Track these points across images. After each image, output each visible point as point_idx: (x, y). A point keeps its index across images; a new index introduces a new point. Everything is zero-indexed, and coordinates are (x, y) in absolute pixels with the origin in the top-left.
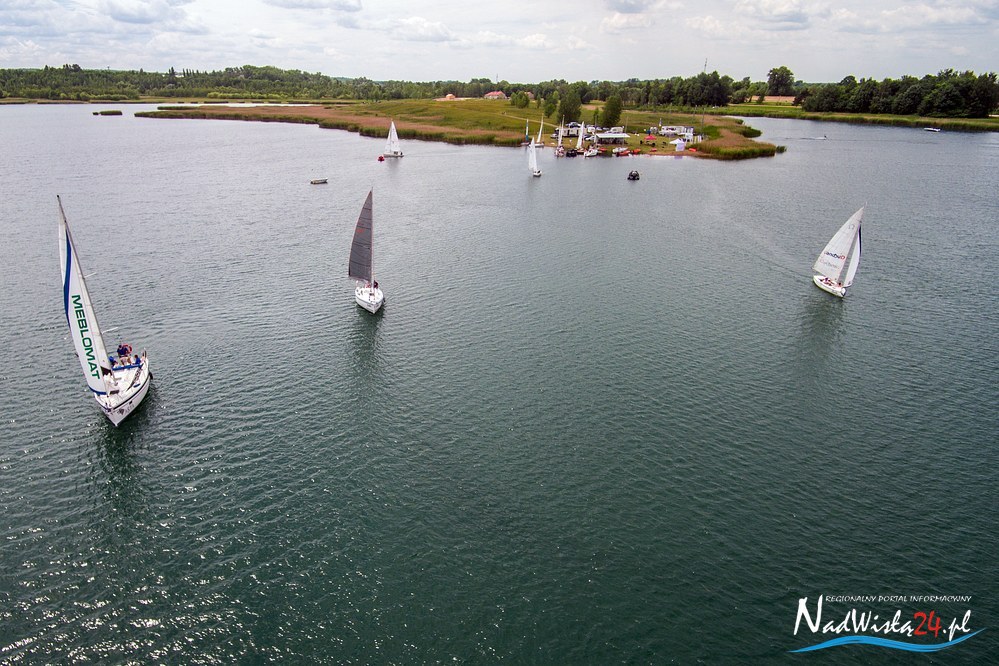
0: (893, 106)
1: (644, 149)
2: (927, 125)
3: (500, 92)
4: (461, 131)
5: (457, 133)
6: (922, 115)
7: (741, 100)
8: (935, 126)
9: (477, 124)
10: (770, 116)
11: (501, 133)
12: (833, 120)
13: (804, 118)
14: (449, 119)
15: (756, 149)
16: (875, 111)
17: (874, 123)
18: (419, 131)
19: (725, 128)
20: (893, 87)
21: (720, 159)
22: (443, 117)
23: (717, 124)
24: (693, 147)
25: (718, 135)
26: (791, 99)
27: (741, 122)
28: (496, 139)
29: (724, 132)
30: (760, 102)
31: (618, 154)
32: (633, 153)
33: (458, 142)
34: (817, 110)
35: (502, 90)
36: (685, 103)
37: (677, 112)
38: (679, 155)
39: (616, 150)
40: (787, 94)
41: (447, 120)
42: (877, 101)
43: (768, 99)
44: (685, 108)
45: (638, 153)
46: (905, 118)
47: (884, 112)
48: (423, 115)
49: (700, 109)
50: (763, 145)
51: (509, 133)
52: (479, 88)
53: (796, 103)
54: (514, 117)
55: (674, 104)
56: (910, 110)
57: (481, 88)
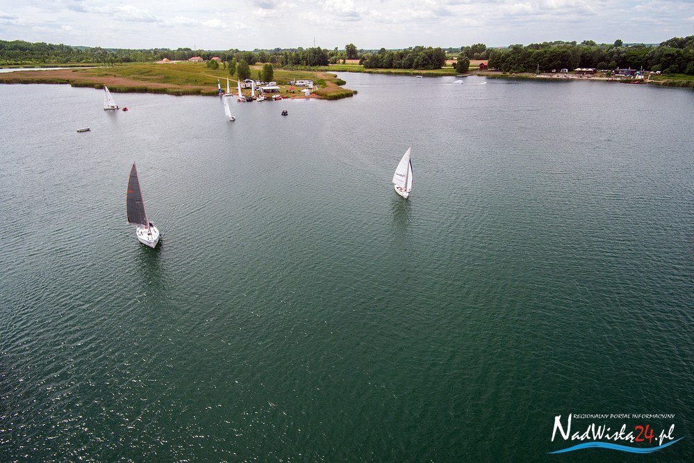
0: (403, 65)
1: (290, 95)
2: (418, 74)
3: (199, 57)
4: (178, 86)
5: (175, 88)
6: (415, 69)
7: (334, 62)
8: (420, 74)
9: (188, 81)
10: (350, 72)
11: (204, 87)
12: (378, 73)
13: (365, 72)
14: (168, 78)
15: (344, 93)
16: (396, 68)
17: (396, 74)
18: (149, 87)
19: (328, 80)
20: (402, 55)
21: (328, 99)
22: (163, 76)
23: (324, 78)
24: (314, 93)
25: (325, 85)
26: (358, 61)
27: (336, 76)
28: (202, 91)
29: (328, 83)
31: (276, 99)
32: (284, 98)
33: (178, 94)
34: (371, 68)
35: (200, 55)
36: (307, 64)
37: (304, 70)
38: (308, 98)
39: (274, 97)
40: (356, 58)
41: (167, 79)
42: (395, 62)
43: (347, 61)
44: (308, 67)
45: (286, 98)
46: (408, 71)
47: (399, 68)
48: (149, 75)
49: (315, 68)
50: (347, 90)
51: (210, 87)
52: (184, 54)
53: (361, 63)
54: (210, 76)
55: (302, 65)
57: (186, 54)
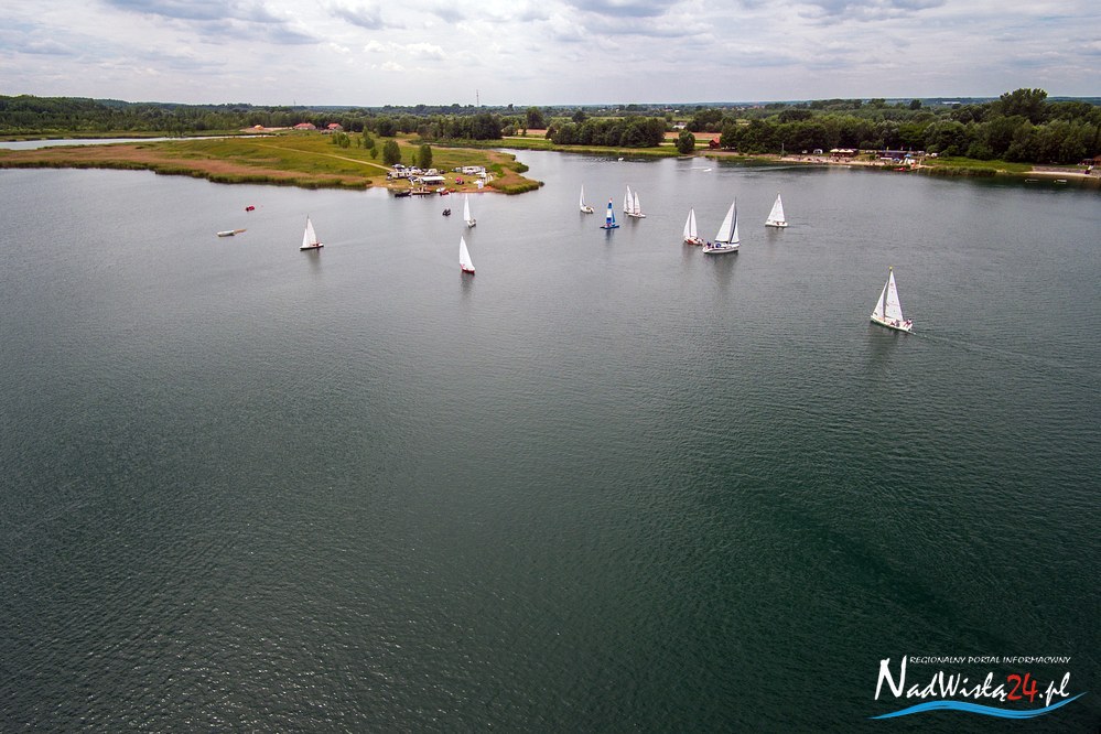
0: (606, 140)
3: (309, 124)
5: (305, 178)
7: (510, 134)
9: (317, 167)
10: (533, 149)
11: (344, 176)
13: (554, 150)
17: (595, 154)
19: (505, 166)
20: (604, 127)
22: (279, 159)
24: (489, 185)
26: (544, 132)
27: (514, 158)
28: (343, 182)
29: (506, 170)
30: (524, 135)
31: (441, 193)
32: (451, 192)
34: (562, 143)
35: (310, 121)
36: (472, 137)
37: (467, 145)
38: (481, 192)
39: (438, 191)
40: (542, 127)
42: (596, 137)
43: (529, 132)
44: (473, 141)
45: (455, 192)
49: (483, 142)
50: (529, 181)
51: (352, 176)
52: (285, 118)
53: (548, 136)
54: (344, 158)
55: (465, 138)
56: (615, 144)
57: (287, 118)
